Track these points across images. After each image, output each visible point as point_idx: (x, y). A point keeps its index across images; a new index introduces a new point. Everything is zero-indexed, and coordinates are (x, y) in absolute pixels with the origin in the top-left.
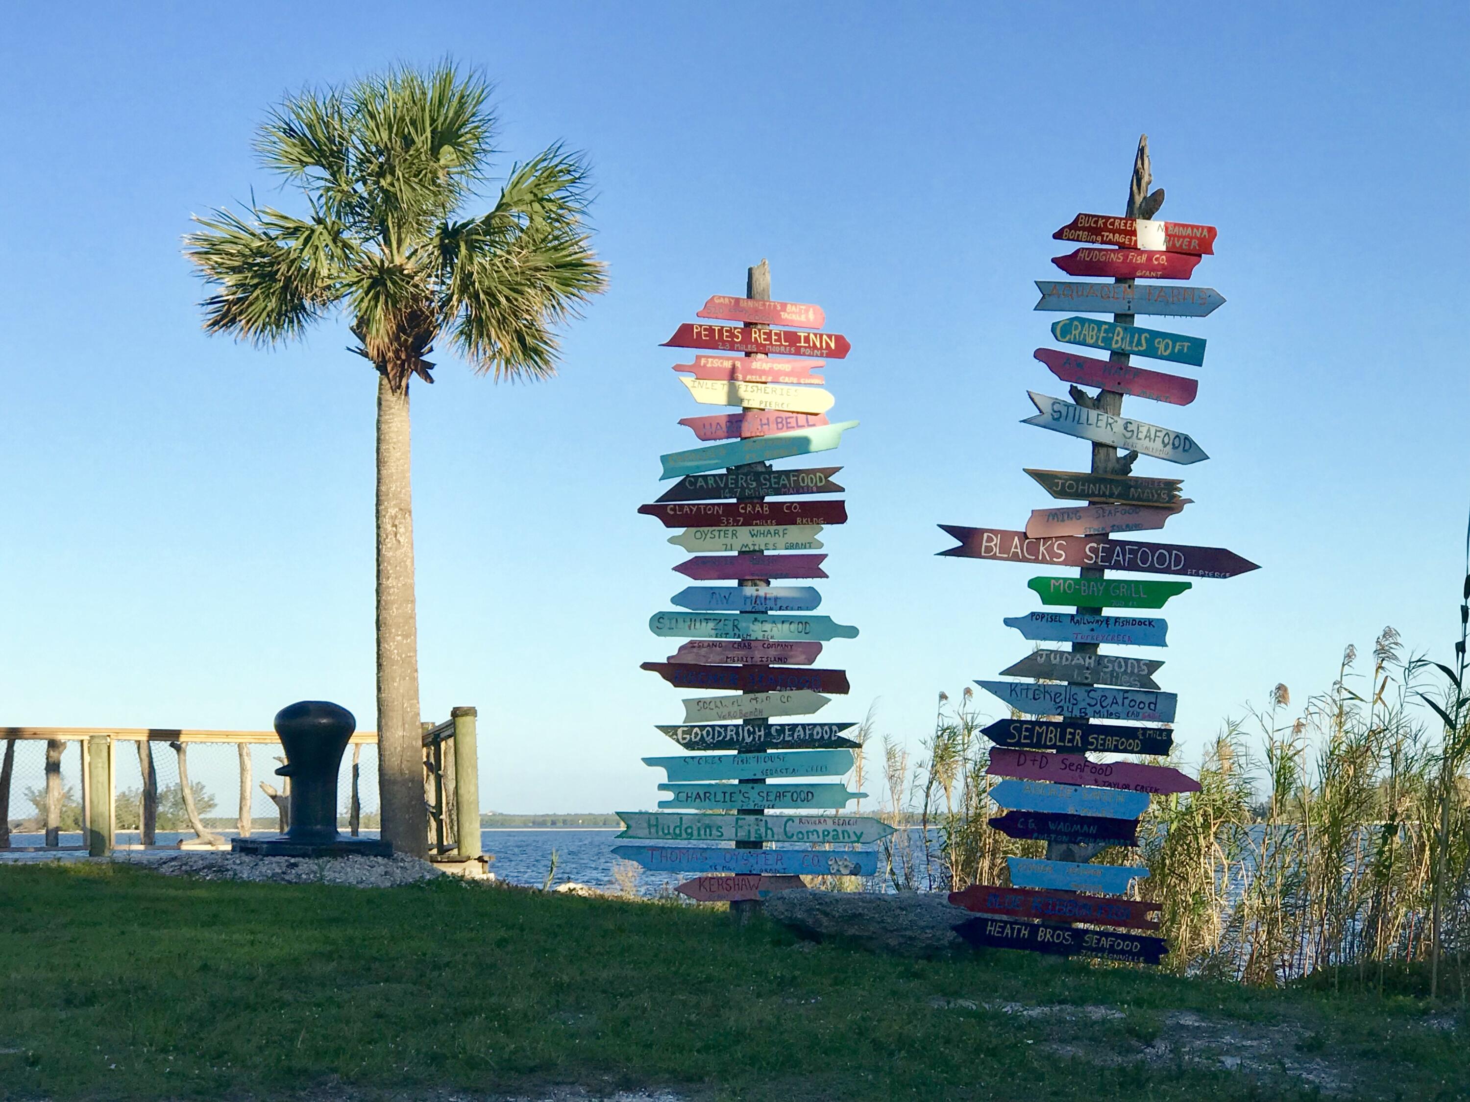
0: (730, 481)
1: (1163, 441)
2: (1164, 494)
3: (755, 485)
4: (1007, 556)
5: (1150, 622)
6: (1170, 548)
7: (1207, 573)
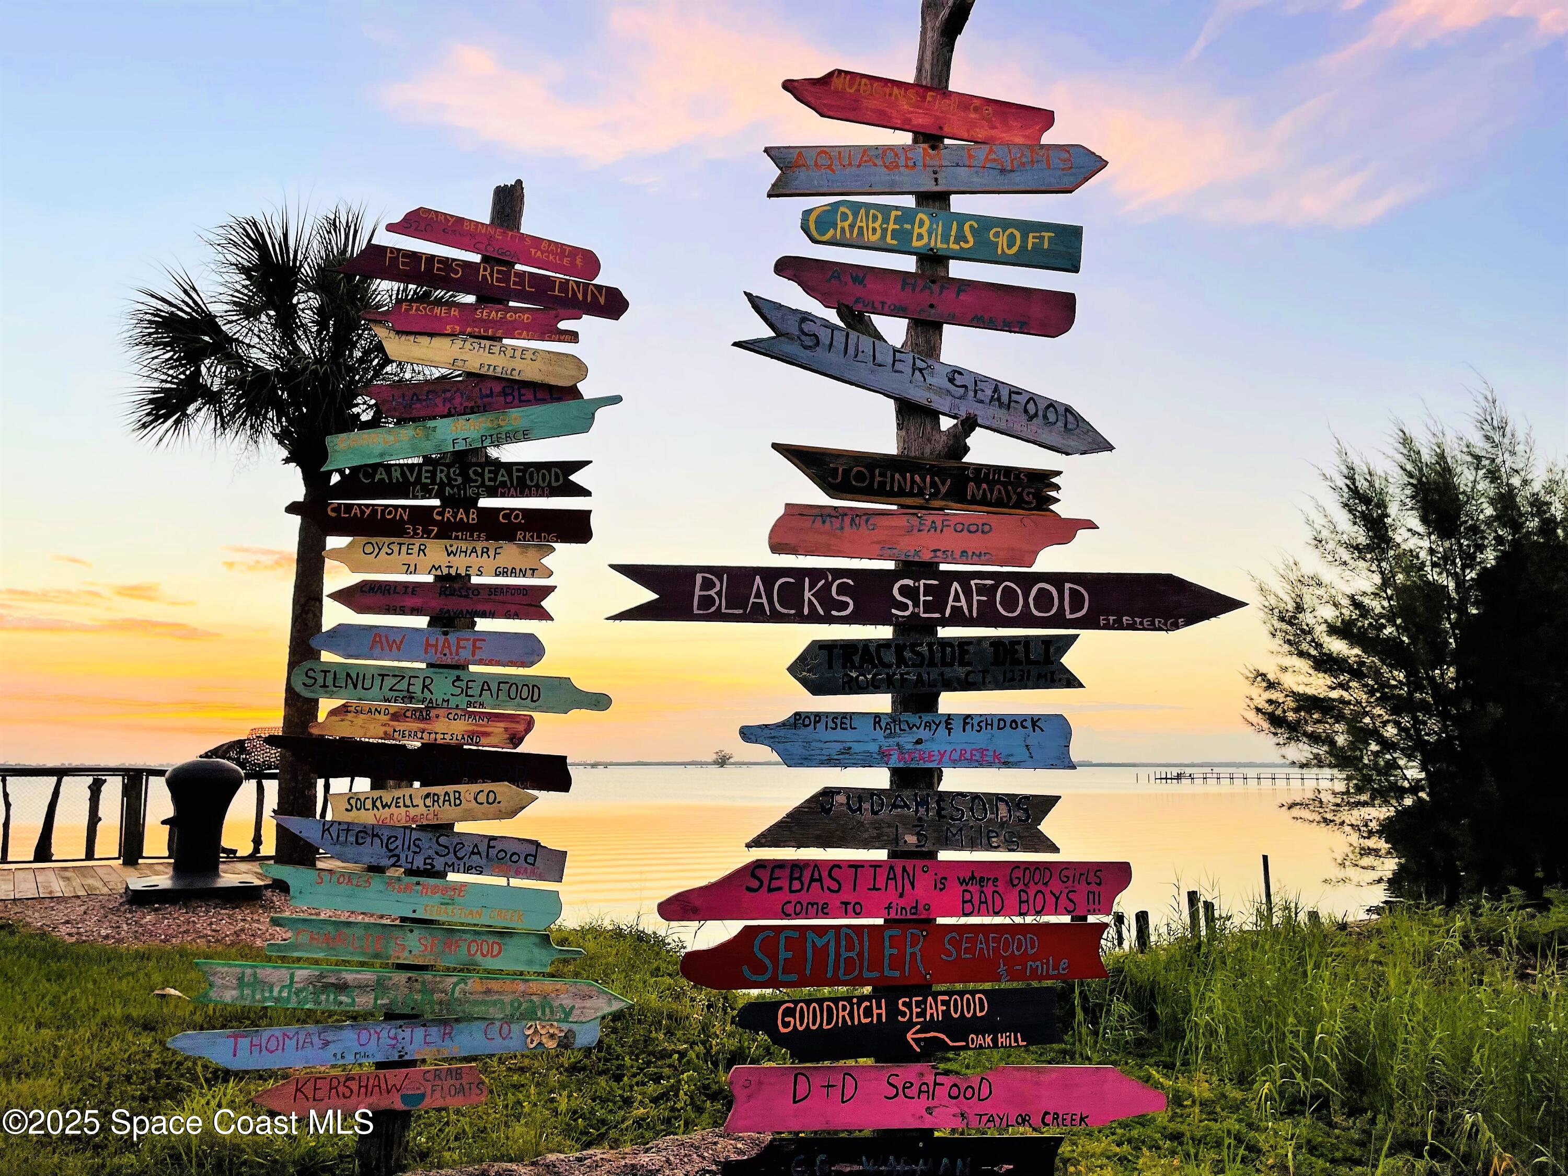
0: (424, 475)
1: (1026, 411)
2: (1028, 494)
3: (460, 480)
4: (741, 611)
5: (1035, 721)
6: (1058, 579)
7: (1138, 620)
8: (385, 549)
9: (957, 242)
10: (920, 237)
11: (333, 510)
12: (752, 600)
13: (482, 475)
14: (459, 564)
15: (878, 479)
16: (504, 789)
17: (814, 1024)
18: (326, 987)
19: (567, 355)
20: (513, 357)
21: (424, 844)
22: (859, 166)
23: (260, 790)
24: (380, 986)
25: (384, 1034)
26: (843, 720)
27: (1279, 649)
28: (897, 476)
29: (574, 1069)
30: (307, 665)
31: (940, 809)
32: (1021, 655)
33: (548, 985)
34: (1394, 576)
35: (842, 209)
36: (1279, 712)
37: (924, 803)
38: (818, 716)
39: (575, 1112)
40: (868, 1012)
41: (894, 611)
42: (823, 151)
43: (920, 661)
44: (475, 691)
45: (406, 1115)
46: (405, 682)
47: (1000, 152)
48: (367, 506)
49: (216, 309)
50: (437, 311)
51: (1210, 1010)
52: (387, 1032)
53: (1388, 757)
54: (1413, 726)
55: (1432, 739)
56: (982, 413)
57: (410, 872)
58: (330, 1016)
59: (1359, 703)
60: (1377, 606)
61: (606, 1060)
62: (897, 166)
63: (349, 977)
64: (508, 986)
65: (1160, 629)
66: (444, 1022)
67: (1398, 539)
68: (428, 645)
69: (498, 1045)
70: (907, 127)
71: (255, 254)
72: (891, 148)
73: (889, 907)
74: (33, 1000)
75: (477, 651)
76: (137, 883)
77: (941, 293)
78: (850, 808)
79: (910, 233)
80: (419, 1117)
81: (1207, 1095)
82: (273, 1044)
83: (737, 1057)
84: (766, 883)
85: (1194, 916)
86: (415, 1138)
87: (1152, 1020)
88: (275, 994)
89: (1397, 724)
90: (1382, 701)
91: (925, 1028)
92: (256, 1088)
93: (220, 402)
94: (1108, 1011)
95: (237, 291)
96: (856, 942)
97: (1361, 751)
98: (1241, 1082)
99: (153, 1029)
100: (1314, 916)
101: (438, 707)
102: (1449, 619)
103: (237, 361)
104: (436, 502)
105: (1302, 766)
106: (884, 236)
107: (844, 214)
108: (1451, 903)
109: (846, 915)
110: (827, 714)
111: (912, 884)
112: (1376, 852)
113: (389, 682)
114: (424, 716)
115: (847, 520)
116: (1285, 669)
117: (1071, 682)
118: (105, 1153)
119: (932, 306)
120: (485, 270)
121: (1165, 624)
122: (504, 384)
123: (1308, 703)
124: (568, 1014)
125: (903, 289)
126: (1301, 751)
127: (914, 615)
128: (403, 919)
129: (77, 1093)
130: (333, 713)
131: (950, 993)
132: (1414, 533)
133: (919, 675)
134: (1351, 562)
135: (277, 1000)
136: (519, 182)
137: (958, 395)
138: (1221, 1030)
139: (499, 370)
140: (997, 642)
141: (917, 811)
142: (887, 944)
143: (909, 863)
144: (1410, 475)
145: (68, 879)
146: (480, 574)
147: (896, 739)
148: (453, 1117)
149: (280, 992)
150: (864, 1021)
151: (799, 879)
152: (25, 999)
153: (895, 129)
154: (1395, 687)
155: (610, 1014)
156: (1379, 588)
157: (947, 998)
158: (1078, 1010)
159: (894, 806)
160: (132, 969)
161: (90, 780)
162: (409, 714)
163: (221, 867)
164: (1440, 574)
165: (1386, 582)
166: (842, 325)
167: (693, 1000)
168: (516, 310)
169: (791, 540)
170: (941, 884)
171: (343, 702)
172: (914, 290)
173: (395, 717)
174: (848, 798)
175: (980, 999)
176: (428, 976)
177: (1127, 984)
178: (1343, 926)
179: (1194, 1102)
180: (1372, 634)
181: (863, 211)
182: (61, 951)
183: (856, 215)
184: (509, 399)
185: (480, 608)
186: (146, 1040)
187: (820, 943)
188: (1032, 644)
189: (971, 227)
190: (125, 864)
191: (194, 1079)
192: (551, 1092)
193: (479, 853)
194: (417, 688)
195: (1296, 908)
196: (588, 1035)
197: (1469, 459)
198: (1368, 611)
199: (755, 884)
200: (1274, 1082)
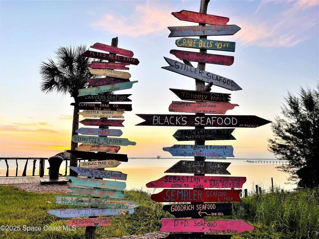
0: (98, 97)
1: (223, 81)
2: (224, 99)
3: (105, 98)
4: (163, 124)
5: (225, 147)
6: (230, 117)
7: (248, 125)
8: (90, 112)
9: (208, 46)
10: (201, 45)
11: (80, 104)
12: (165, 121)
13: (110, 97)
14: (105, 115)
15: (192, 96)
16: (114, 161)
17: (179, 210)
18: (79, 201)
19: (127, 73)
20: (116, 73)
21: (98, 172)
22: (188, 30)
23: (67, 162)
24: (90, 201)
25: (90, 211)
26: (184, 146)
27: (275, 135)
28: (196, 95)
29: (129, 219)
30: (75, 136)
31: (205, 165)
32: (223, 133)
33: (123, 202)
34: (300, 119)
35: (184, 39)
36: (275, 148)
37: (202, 164)
38: (179, 145)
39: (129, 228)
40: (190, 208)
41: (195, 124)
42: (180, 27)
43: (201, 134)
44: (108, 141)
45: (95, 227)
46: (94, 139)
47: (218, 27)
48: (87, 104)
49: (57, 66)
50: (100, 64)
51: (261, 210)
52: (91, 210)
53: (298, 157)
54: (304, 151)
55: (308, 154)
56: (214, 82)
57: (95, 178)
58: (80, 207)
59: (292, 146)
60: (296, 126)
61: (135, 217)
62: (196, 30)
63: (83, 199)
64: (115, 201)
65: (253, 127)
66: (103, 209)
67: (301, 112)
68: (99, 132)
69: (113, 214)
70: (198, 22)
71: (65, 55)
72: (194, 26)
73: (194, 186)
74: (21, 203)
75: (109, 133)
76: (43, 180)
77: (205, 56)
78: (186, 165)
79: (199, 44)
80: (98, 228)
81: (260, 227)
82: (68, 212)
83: (162, 217)
84: (168, 180)
85: (257, 190)
86: (97, 232)
87: (248, 212)
88: (69, 202)
89: (300, 151)
90: (297, 146)
91: (202, 211)
92: (65, 221)
93: (58, 85)
94: (239, 209)
95: (62, 62)
96: (188, 193)
97: (293, 156)
98: (267, 225)
99: (45, 209)
100: (282, 190)
101: (101, 144)
102: (311, 128)
103: (61, 76)
104: (101, 103)
105: (280, 159)
106: (193, 45)
107: (184, 40)
108: (312, 188)
109: (185, 187)
110: (181, 145)
111: (199, 181)
112: (296, 177)
113: (91, 139)
114: (98, 146)
115: (185, 104)
116: (276, 139)
117: (233, 138)
118: (35, 234)
119: (203, 59)
120: (110, 55)
121: (254, 126)
122: (114, 79)
123: (281, 146)
124: (127, 207)
125: (197, 56)
126: (280, 156)
127: (200, 125)
128: (94, 188)
129: (29, 222)
130: (80, 146)
131: (208, 204)
132: (304, 110)
133: (201, 137)
134: (291, 116)
135: (69, 203)
136: (117, 37)
137: (209, 78)
138: (263, 213)
139: (113, 76)
140: (218, 130)
141: (200, 166)
142: (194, 193)
143: (199, 177)
144: (304, 98)
145: (29, 180)
146: (109, 117)
147: (196, 150)
148: (104, 228)
149: (70, 202)
150: (189, 209)
151: (175, 179)
152: (19, 203)
153: (195, 22)
154: (300, 143)
155: (136, 208)
156: (297, 122)
157: (207, 205)
158: (233, 209)
159: (196, 164)
160: (41, 198)
161: (33, 160)
162: (95, 146)
163: (59, 177)
164: (310, 119)
165: (298, 121)
166: (184, 63)
167: (153, 205)
168: (116, 63)
169: (173, 108)
170: (205, 181)
171: (82, 143)
172: (199, 56)
173: (92, 146)
174: (186, 163)
175: (214, 205)
176: (99, 199)
177: (243, 204)
178: (289, 193)
179: (257, 229)
180: (295, 132)
181: (188, 40)
182: (27, 194)
183: (187, 40)
184: (115, 82)
185: (110, 124)
186: (44, 211)
187: (180, 193)
188: (225, 131)
189: (211, 43)
190: (40, 177)
191: (53, 220)
192: (124, 223)
193: (109, 174)
194: (97, 141)
195: (279, 189)
196: (132, 212)
197: (316, 95)
198: (294, 127)
199: (166, 180)
200: (274, 225)
